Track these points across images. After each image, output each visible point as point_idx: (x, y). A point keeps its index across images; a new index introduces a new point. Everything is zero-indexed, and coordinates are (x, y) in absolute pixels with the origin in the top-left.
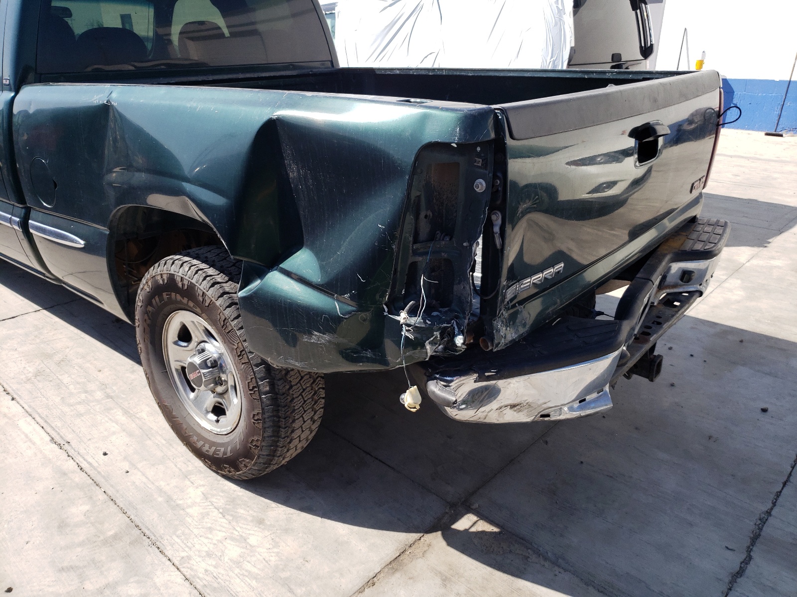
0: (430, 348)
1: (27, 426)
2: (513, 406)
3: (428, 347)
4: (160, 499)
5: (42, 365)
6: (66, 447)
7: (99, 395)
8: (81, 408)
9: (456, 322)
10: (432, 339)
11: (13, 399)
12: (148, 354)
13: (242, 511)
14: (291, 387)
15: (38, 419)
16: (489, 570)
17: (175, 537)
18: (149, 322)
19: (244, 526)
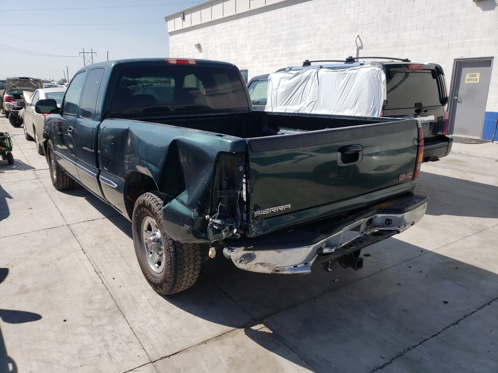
0: (224, 234)
1: (87, 264)
2: (261, 264)
3: (223, 233)
4: (130, 298)
5: (99, 241)
6: (100, 274)
7: (118, 255)
8: (109, 260)
9: (236, 224)
10: (225, 230)
11: (84, 253)
12: (135, 236)
13: (161, 308)
14: (184, 251)
15: (92, 262)
16: (259, 346)
17: (131, 313)
18: (136, 221)
19: (160, 313)
